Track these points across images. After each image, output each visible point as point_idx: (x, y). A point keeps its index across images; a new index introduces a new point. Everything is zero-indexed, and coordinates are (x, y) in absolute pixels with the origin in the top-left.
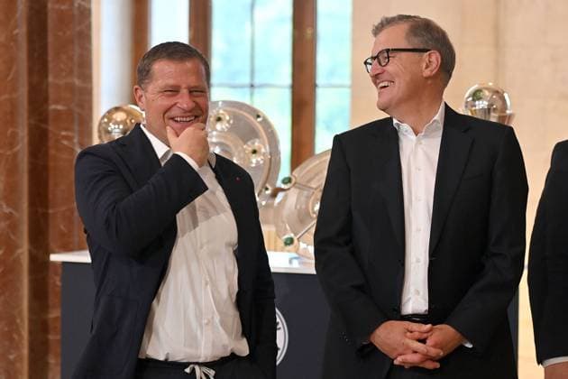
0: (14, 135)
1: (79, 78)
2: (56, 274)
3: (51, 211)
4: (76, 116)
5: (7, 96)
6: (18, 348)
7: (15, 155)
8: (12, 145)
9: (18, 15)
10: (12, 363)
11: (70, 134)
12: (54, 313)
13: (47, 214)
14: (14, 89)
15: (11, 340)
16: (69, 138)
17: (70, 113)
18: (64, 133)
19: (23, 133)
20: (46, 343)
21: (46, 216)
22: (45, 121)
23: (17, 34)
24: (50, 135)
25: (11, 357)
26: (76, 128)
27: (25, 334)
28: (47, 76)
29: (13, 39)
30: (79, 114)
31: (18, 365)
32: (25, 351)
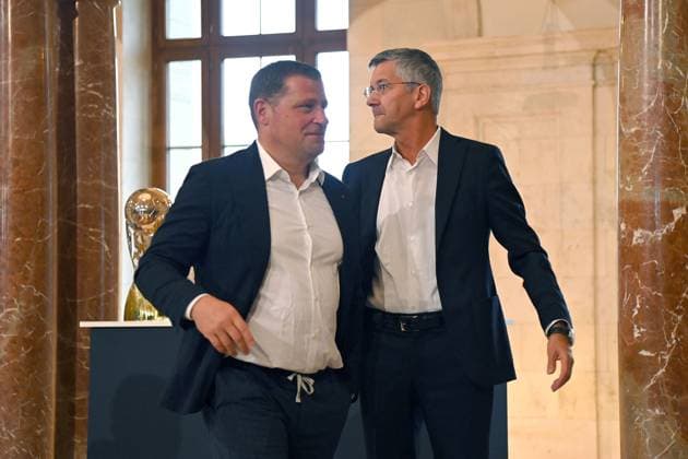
0: (44, 226)
1: (105, 180)
2: (83, 359)
3: (78, 301)
4: (103, 216)
5: (38, 189)
6: (44, 423)
7: (45, 244)
8: (42, 235)
9: (48, 116)
10: (39, 437)
11: (96, 230)
12: (81, 396)
13: (75, 303)
14: (44, 184)
15: (39, 415)
16: (97, 235)
17: (97, 211)
18: (91, 230)
19: (52, 223)
20: (72, 424)
21: (74, 305)
22: (74, 218)
23: (47, 134)
24: (78, 231)
25: (39, 432)
26: (103, 225)
27: (52, 410)
28: (75, 178)
29: (44, 138)
30: (106, 214)
31: (45, 440)
32: (53, 427)
